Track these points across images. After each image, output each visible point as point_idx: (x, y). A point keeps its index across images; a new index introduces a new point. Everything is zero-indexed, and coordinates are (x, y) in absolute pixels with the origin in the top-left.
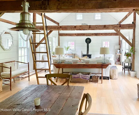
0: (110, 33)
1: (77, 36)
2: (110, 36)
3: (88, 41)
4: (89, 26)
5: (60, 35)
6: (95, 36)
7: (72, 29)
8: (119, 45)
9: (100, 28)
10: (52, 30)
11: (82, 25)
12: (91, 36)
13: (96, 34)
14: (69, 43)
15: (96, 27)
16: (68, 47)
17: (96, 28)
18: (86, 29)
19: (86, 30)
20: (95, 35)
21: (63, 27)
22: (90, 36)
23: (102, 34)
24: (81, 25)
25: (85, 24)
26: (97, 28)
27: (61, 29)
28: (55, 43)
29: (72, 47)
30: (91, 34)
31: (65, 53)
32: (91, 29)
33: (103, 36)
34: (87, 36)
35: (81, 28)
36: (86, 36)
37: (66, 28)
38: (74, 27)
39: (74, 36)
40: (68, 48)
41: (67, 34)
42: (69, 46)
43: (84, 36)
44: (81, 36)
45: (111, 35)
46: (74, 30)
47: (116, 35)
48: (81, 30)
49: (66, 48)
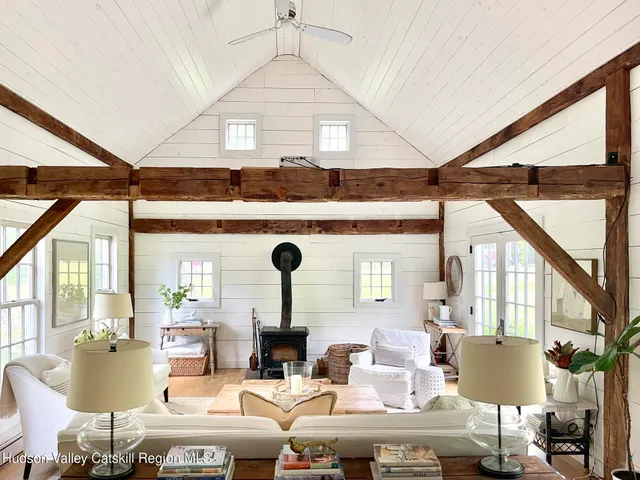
0: (394, 221)
1: (227, 231)
2: (395, 233)
3: (287, 259)
4: (326, 175)
5: (138, 226)
6: (320, 232)
7: (211, 191)
8: (442, 279)
9: (401, 186)
10: (73, 196)
11: (286, 164)
12: (301, 233)
13: (327, 226)
14: (186, 266)
15: (379, 180)
16: (182, 291)
17: (373, 186)
18: (310, 190)
19: (311, 198)
20: (318, 229)
21: (153, 175)
22: (293, 232)
23: (355, 226)
24: (276, 164)
25: (303, 162)
26: (381, 185)
27: (134, 189)
28: (106, 268)
29: (203, 291)
30: (303, 226)
31: (166, 324)
32: (340, 191)
33: (360, 232)
34: (282, 233)
35: (274, 189)
36: (277, 233)
37: (175, 184)
38: (227, 176)
39: (211, 232)
40: (179, 293)
41: (178, 221)
42: (185, 282)
43: (265, 232)
44: (248, 231)
45: (401, 232)
46: (227, 196)
47: (425, 232)
48: (273, 198)
49: (171, 296)
